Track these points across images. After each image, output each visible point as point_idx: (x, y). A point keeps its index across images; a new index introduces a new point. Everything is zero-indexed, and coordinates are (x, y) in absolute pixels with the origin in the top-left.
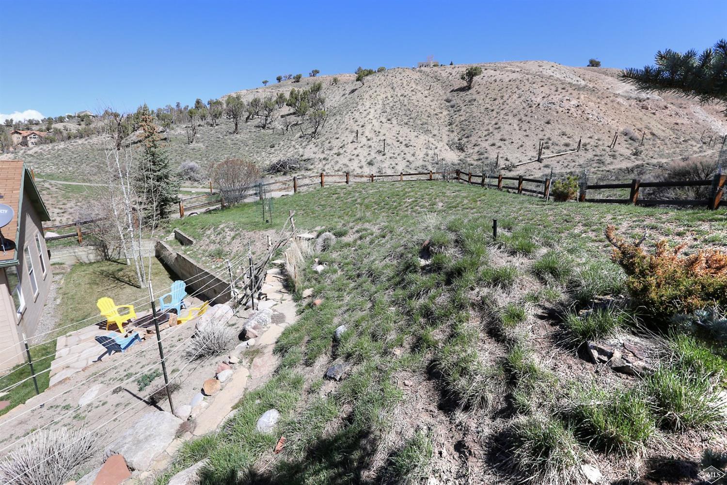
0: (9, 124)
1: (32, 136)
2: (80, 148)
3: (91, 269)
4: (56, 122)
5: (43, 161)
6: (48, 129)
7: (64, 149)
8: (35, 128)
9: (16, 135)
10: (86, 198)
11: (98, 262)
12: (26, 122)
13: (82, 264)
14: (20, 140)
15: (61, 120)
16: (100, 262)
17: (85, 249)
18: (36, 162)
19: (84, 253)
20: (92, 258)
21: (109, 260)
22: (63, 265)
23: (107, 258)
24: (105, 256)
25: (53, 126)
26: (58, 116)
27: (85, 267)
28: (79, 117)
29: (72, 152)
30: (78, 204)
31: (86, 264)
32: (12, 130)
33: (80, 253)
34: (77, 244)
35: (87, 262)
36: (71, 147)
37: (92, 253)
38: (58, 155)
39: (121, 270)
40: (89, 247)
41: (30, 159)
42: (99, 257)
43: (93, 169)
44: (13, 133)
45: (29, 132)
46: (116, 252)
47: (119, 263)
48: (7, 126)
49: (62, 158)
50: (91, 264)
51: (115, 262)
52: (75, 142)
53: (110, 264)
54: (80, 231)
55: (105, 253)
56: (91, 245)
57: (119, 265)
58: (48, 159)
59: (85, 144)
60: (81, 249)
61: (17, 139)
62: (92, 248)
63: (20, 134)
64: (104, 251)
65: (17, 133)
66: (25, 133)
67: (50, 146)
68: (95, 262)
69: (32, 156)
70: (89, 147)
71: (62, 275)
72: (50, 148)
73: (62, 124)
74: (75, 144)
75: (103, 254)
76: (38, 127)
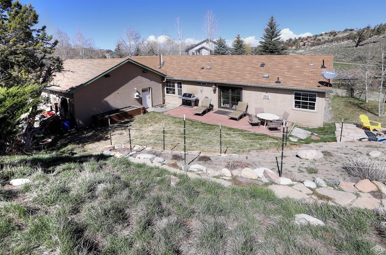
0: (300, 39)
1: (308, 42)
2: (334, 47)
3: (344, 99)
4: (319, 36)
5: (316, 52)
6: (315, 39)
7: (326, 48)
8: (309, 39)
9: (302, 42)
10: (340, 68)
11: (347, 97)
12: (306, 37)
13: (338, 96)
14: (303, 44)
15: (321, 35)
16: (348, 97)
17: (342, 91)
18: (314, 53)
19: (340, 92)
20: (344, 95)
21: (353, 97)
22: (329, 95)
23: (352, 96)
24: (352, 95)
25: (317, 38)
26: (320, 34)
27: (340, 98)
28: (330, 33)
29: (330, 49)
30: (336, 71)
31: (340, 97)
32: (300, 41)
33: (339, 92)
34: (338, 88)
35: (341, 96)
36: (329, 47)
37: (344, 93)
38: (323, 50)
39: (362, 104)
40: (344, 90)
41: (311, 52)
42: (348, 95)
43: (342, 56)
44: (300, 42)
45: (307, 41)
46: (358, 95)
47: (360, 100)
48: (299, 39)
49: (325, 51)
50: (343, 97)
51: (357, 99)
52: (332, 44)
53: (354, 100)
54: (341, 83)
55: (352, 94)
56: (345, 89)
57: (360, 101)
58: (319, 52)
59: (337, 45)
60: (340, 90)
61: (301, 43)
62: (345, 90)
63: (303, 42)
64: (351, 93)
65: (302, 41)
66: (305, 42)
67: (320, 46)
68: (345, 97)
69: (312, 50)
70: (339, 46)
71: (329, 99)
72: (320, 47)
73: (321, 37)
74: (332, 45)
75: (351, 94)
76: (311, 39)
